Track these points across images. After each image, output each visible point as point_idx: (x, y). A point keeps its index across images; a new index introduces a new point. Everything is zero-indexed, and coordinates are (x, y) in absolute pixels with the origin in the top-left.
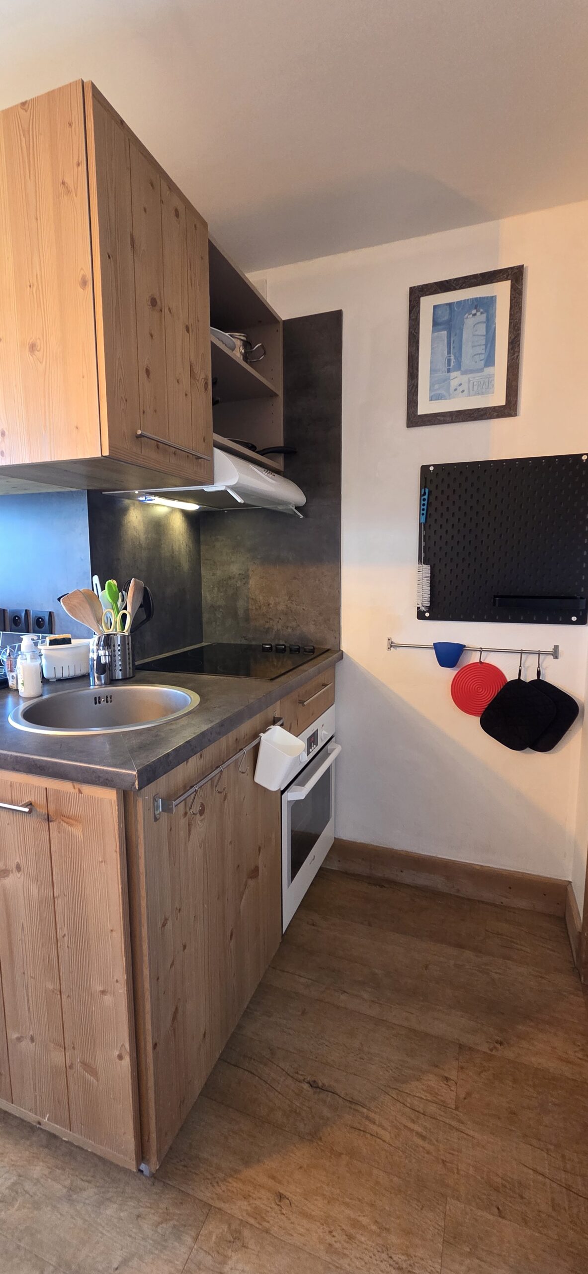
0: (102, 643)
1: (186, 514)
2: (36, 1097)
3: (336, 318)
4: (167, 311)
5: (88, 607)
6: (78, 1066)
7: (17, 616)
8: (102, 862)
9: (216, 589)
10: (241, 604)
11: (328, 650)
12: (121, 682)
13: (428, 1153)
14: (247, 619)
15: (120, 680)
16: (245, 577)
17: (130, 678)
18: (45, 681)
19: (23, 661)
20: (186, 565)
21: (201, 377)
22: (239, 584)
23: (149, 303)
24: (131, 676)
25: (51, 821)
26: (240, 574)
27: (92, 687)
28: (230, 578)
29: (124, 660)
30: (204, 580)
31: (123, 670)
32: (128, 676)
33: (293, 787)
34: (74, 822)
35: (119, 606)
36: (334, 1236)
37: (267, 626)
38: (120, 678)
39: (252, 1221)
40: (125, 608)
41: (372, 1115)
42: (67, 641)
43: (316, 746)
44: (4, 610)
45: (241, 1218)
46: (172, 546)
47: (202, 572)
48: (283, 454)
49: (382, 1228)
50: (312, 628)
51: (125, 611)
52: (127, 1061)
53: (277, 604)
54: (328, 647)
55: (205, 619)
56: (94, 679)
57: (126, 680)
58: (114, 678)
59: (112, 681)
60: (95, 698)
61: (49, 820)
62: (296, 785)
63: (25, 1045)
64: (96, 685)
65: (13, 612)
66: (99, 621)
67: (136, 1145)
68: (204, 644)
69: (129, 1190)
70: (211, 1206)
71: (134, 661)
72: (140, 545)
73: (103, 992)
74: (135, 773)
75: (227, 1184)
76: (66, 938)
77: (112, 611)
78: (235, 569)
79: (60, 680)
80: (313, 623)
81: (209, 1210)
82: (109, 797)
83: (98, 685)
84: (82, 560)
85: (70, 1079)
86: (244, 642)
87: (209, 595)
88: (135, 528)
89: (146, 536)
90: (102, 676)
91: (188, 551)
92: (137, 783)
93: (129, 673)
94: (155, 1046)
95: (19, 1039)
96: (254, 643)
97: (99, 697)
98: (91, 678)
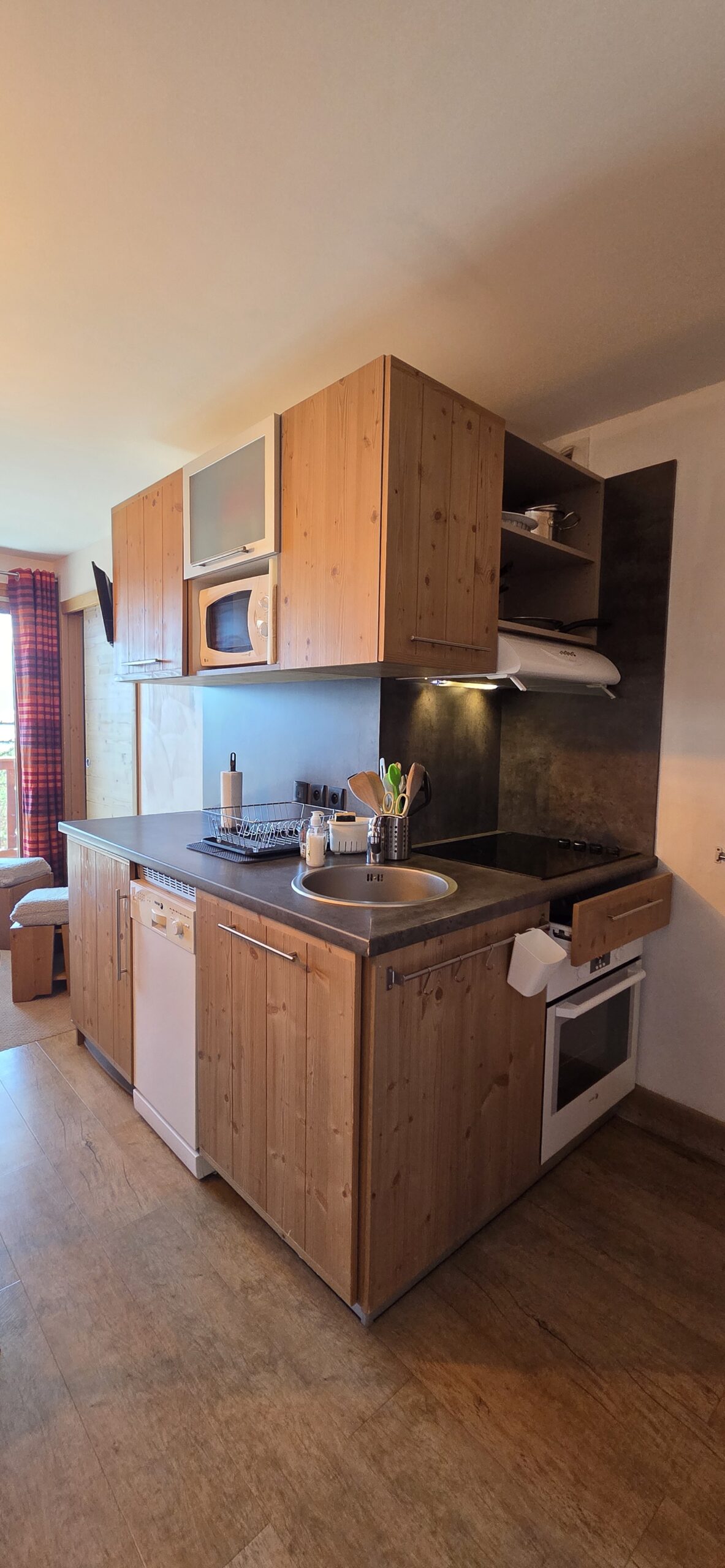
0: (380, 823)
1: (484, 693)
2: (282, 1210)
3: (669, 469)
4: (452, 519)
5: (371, 790)
6: (314, 1192)
7: (316, 791)
8: (341, 1015)
9: (514, 773)
10: (540, 791)
11: (638, 854)
12: (396, 863)
13: (658, 1446)
14: (545, 810)
15: (394, 860)
16: (546, 762)
17: (403, 860)
18: (328, 852)
19: (311, 834)
20: (481, 746)
21: (487, 570)
22: (539, 770)
23: (433, 518)
24: (406, 858)
25: (309, 972)
26: (541, 758)
27: (367, 864)
28: (530, 762)
29: (400, 841)
30: (502, 763)
31: (399, 852)
32: (403, 858)
33: (565, 1002)
34: (324, 976)
35: (400, 789)
36: (525, 1460)
37: (568, 819)
38: (396, 858)
39: (447, 1406)
40: (405, 792)
41: (601, 1382)
42: (351, 819)
43: (606, 965)
44: (308, 784)
45: (438, 1399)
46: (467, 727)
47: (501, 753)
48: (596, 628)
49: (578, 1481)
50: (620, 826)
51: (404, 795)
52: (349, 1200)
53: (581, 795)
54: (639, 850)
55: (500, 806)
56: (370, 857)
57: (401, 862)
58: (389, 858)
59: (387, 861)
60: (368, 875)
61: (307, 971)
62: (567, 1001)
63: (278, 1162)
64: (371, 863)
65: (315, 786)
66: (380, 802)
67: (352, 1281)
68: (498, 832)
69: (346, 1328)
70: (413, 1375)
71: (410, 843)
72: (431, 726)
73: (336, 1131)
74: (368, 941)
75: (433, 1366)
76: (313, 1076)
77: (392, 794)
78: (535, 752)
79: (343, 854)
80: (622, 820)
81: (410, 1378)
82: (349, 958)
83: (373, 863)
84: (372, 742)
85: (308, 1203)
86: (541, 834)
87: (507, 780)
88: (426, 710)
89: (438, 717)
90: (378, 855)
91: (485, 732)
92: (368, 950)
93: (404, 855)
94: (374, 1195)
95: (275, 1156)
96: (552, 837)
97: (372, 875)
98: (368, 856)
